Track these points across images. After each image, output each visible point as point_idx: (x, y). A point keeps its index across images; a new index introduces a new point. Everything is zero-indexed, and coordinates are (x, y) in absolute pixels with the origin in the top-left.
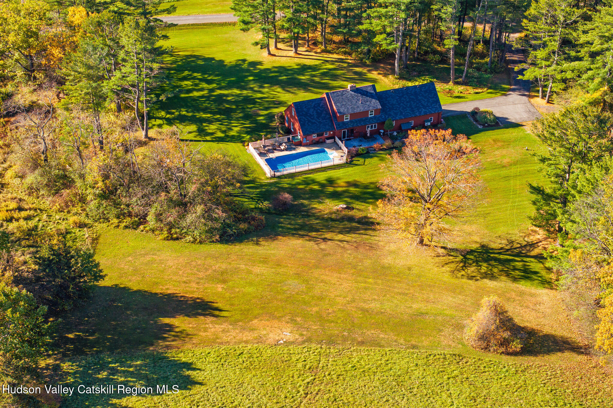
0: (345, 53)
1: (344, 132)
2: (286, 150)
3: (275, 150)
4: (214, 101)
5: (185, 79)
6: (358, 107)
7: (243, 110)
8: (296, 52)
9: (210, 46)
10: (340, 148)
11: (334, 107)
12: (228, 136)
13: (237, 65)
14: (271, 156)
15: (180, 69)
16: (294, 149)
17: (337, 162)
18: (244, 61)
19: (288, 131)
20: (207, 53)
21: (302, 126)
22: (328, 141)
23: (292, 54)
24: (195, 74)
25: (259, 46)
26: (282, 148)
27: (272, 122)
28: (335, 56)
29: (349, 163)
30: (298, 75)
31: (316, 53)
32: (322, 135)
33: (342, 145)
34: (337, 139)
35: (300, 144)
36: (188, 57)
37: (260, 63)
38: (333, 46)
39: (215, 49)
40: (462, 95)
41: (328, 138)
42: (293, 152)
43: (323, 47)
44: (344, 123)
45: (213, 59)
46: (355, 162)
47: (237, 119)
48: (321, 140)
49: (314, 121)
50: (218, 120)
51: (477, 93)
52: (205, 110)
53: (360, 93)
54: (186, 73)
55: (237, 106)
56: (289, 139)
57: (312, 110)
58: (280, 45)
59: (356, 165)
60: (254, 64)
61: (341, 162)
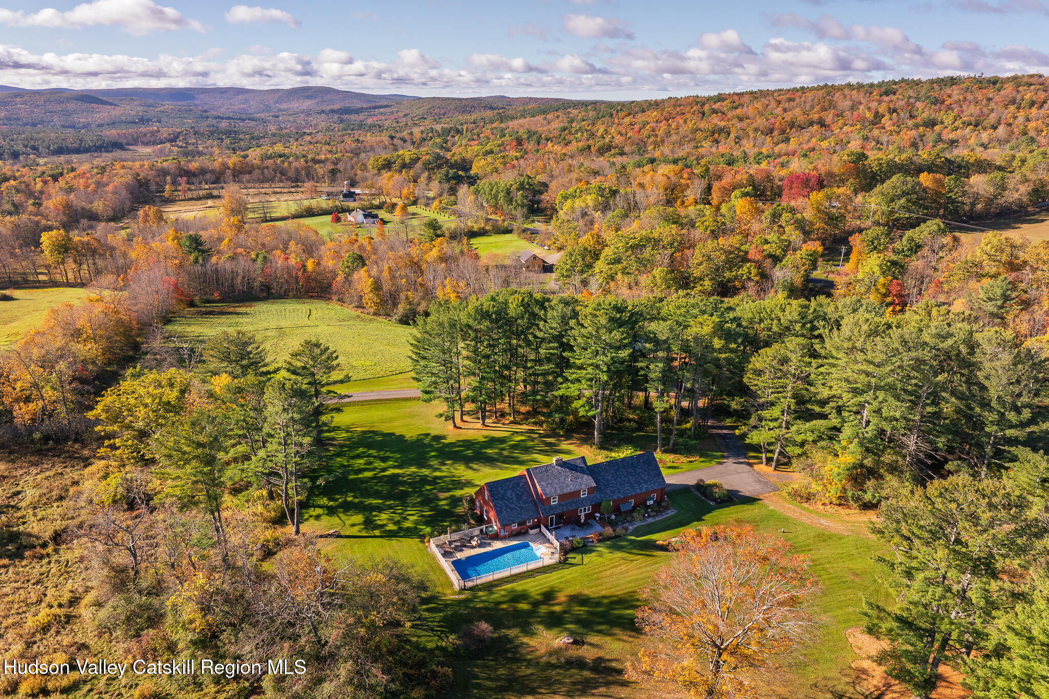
1: (552, 519)
2: (480, 546)
3: (465, 546)
4: (386, 482)
5: (358, 456)
6: (567, 486)
7: (421, 493)
8: (484, 424)
9: (391, 420)
10: (548, 541)
11: (538, 487)
12: (401, 529)
13: (418, 440)
14: (460, 556)
15: (352, 447)
16: (489, 544)
17: (548, 561)
18: (427, 435)
19: (480, 520)
20: (386, 428)
21: (499, 513)
22: (532, 532)
23: (479, 426)
24: (371, 452)
25: (443, 418)
26: (474, 543)
27: (456, 506)
29: (563, 563)
30: (486, 448)
32: (524, 523)
33: (551, 537)
34: (543, 529)
35: (496, 537)
36: (364, 432)
37: (444, 437)
38: (521, 416)
39: (396, 424)
40: (674, 465)
41: (532, 528)
42: (488, 549)
43: (512, 419)
44: (552, 508)
45: (393, 434)
46: (570, 561)
47: (414, 505)
48: (523, 531)
49: (513, 506)
50: (390, 507)
51: (690, 462)
52: (377, 495)
53: (568, 468)
54: (361, 450)
55: (414, 488)
56: (481, 531)
57: (509, 492)
58: (465, 418)
59: (573, 565)
60: (438, 438)
61: (553, 561)
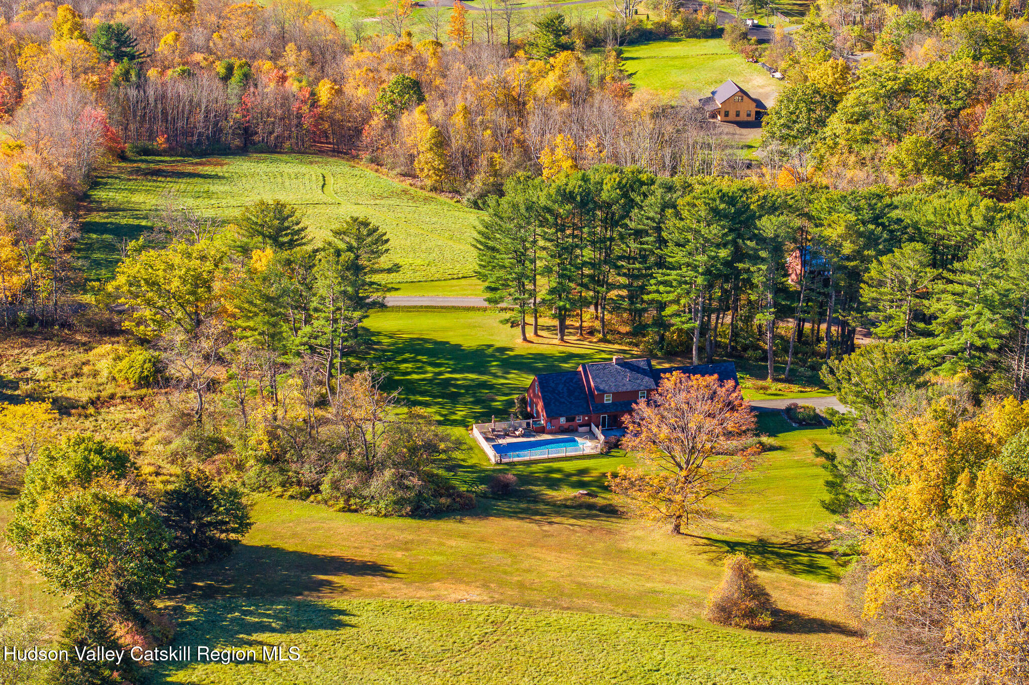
0: (630, 344)
1: (604, 418)
2: (523, 436)
3: (508, 435)
4: (438, 384)
5: (405, 361)
6: (624, 385)
7: (474, 395)
8: (562, 339)
9: (445, 329)
10: (597, 438)
11: (592, 383)
12: (448, 420)
13: (477, 351)
14: (501, 441)
15: (400, 351)
16: (534, 436)
17: (588, 451)
18: (490, 346)
19: (527, 416)
20: (440, 337)
21: (546, 406)
22: (581, 429)
23: (557, 342)
24: (419, 357)
25: (510, 324)
26: (517, 433)
27: (510, 408)
28: (617, 347)
29: (602, 455)
30: (562, 362)
31: (590, 342)
32: (573, 419)
33: (597, 432)
34: (593, 425)
35: (542, 430)
36: (411, 339)
37: (511, 349)
38: (617, 336)
39: (451, 333)
40: (780, 393)
41: (581, 426)
42: (532, 439)
43: (601, 336)
44: (604, 406)
45: (448, 343)
46: (612, 454)
47: (465, 404)
48: (571, 428)
49: (563, 400)
50: (438, 403)
51: (801, 392)
52: (422, 394)
53: (629, 368)
54: (407, 355)
55: (467, 391)
56: (528, 424)
57: (561, 387)
58: (540, 333)
59: (614, 456)
60: (502, 350)
61: (593, 452)
